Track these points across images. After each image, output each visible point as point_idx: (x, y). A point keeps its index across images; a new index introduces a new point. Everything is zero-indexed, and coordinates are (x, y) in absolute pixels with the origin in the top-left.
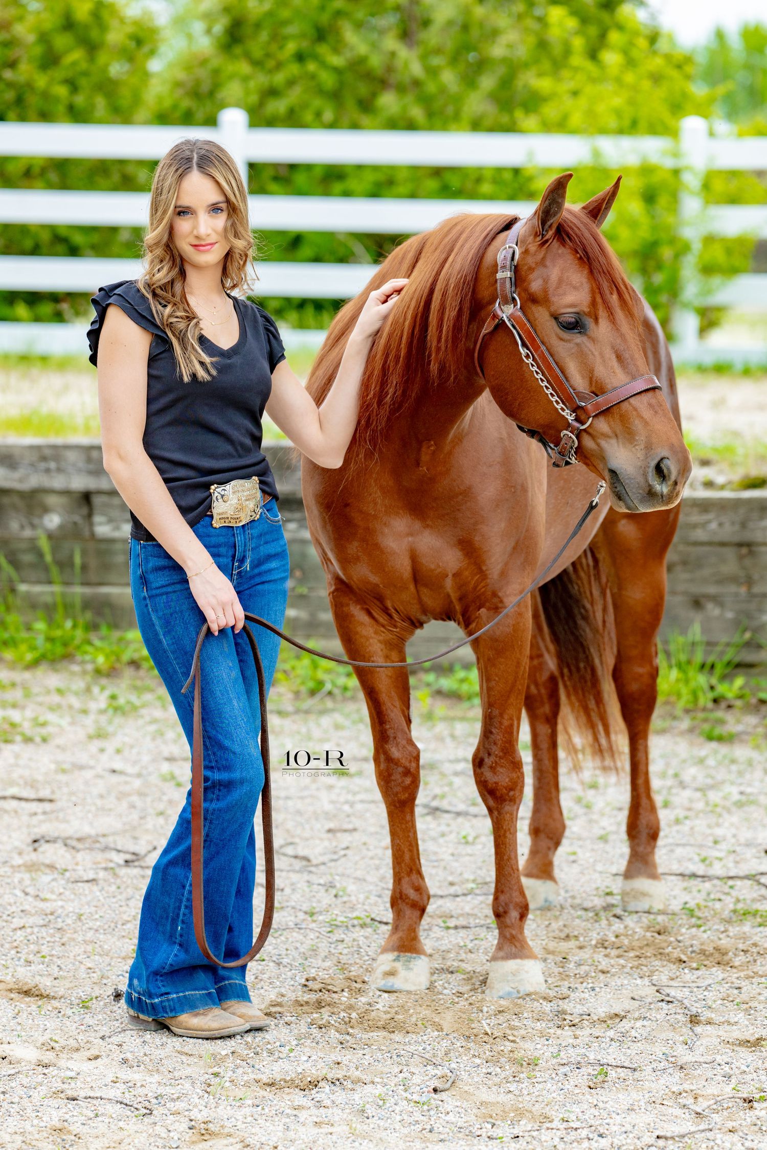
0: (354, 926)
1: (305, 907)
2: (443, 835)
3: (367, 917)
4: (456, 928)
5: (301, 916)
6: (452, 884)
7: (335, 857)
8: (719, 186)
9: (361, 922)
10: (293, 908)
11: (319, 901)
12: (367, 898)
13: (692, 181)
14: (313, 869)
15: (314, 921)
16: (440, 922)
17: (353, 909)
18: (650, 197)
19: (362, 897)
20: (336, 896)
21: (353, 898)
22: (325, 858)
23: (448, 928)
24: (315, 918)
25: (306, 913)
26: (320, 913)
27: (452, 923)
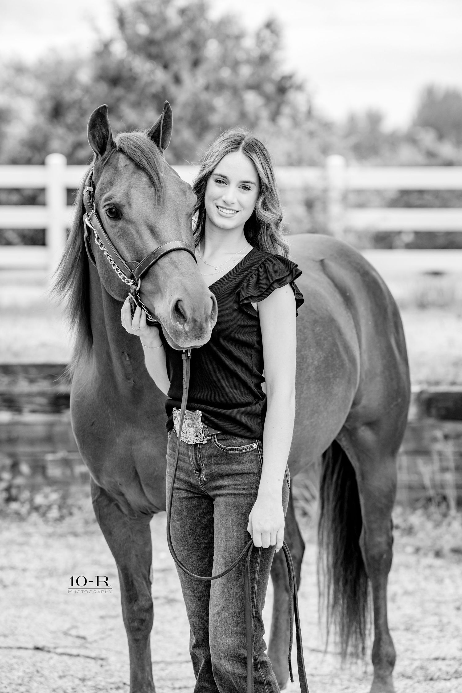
0: (111, 689)
1: (80, 675)
2: (175, 618)
3: (120, 682)
4: (180, 688)
5: (77, 682)
6: (180, 654)
7: (103, 636)
8: (352, 198)
9: (117, 686)
10: (72, 676)
11: (90, 670)
12: (122, 666)
13: (335, 195)
14: (88, 645)
15: (85, 686)
16: (169, 683)
17: (112, 676)
18: (309, 205)
19: (119, 665)
20: (102, 666)
21: (113, 667)
22: (96, 638)
23: (174, 689)
24: (85, 683)
25: (80, 679)
26: (89, 679)
27: (177, 685)
